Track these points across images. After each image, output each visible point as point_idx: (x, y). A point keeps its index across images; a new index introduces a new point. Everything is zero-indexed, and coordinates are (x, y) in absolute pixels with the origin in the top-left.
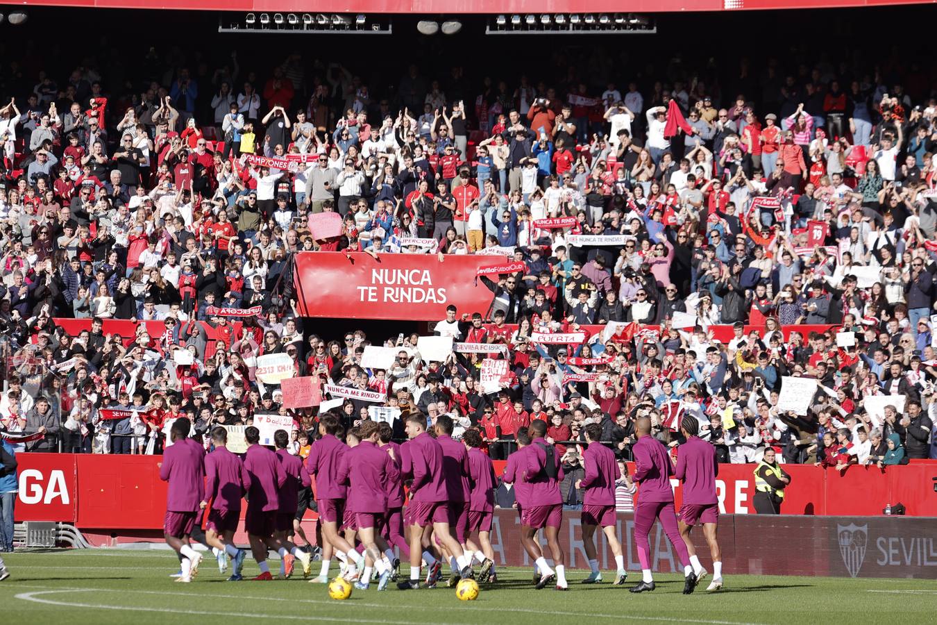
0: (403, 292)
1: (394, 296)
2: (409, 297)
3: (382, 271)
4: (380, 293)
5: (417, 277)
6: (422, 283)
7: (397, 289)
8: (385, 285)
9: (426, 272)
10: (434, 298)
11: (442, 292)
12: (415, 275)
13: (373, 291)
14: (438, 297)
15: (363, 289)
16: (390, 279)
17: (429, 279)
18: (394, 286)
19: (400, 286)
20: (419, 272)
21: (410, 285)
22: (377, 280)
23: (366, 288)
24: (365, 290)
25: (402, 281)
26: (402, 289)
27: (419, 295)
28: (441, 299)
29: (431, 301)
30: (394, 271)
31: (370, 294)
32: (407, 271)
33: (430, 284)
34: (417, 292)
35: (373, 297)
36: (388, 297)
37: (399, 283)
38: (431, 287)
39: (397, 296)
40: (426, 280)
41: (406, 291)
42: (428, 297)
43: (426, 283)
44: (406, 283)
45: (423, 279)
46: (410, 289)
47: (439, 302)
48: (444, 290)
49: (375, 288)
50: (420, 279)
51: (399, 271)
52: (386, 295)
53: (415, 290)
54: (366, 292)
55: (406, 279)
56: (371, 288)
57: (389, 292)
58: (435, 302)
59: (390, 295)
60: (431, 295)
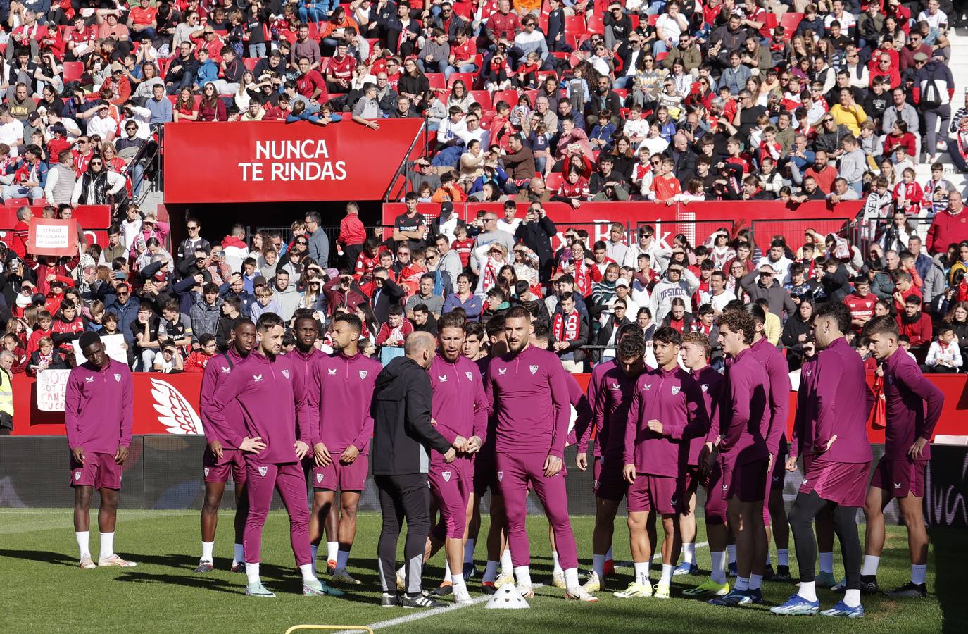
0: (294, 168)
1: (283, 173)
2: (301, 174)
3: (268, 143)
4: (266, 171)
5: (310, 149)
6: (316, 156)
7: (287, 164)
8: (272, 160)
9: (322, 142)
10: (331, 173)
11: (341, 166)
12: (308, 145)
13: (258, 168)
14: (337, 173)
15: (245, 165)
16: (278, 153)
17: (325, 151)
18: (283, 161)
19: (290, 161)
20: (312, 142)
21: (303, 159)
22: (262, 154)
23: (249, 164)
24: (248, 167)
25: (293, 154)
26: (293, 164)
27: (313, 171)
28: (341, 174)
29: (328, 177)
30: (283, 142)
31: (255, 172)
32: (298, 142)
33: (326, 156)
34: (311, 167)
35: (258, 176)
36: (276, 175)
37: (289, 157)
38: (327, 160)
39: (287, 174)
40: (321, 152)
41: (298, 167)
42: (325, 173)
43: (321, 155)
44: (298, 157)
45: (318, 151)
46: (302, 164)
47: (337, 177)
48: (343, 164)
49: (261, 164)
50: (314, 152)
51: (289, 142)
52: (274, 172)
53: (308, 164)
54: (249, 170)
55: (297, 152)
56: (255, 165)
57: (277, 168)
58: (333, 178)
59: (279, 173)
60: (328, 170)
